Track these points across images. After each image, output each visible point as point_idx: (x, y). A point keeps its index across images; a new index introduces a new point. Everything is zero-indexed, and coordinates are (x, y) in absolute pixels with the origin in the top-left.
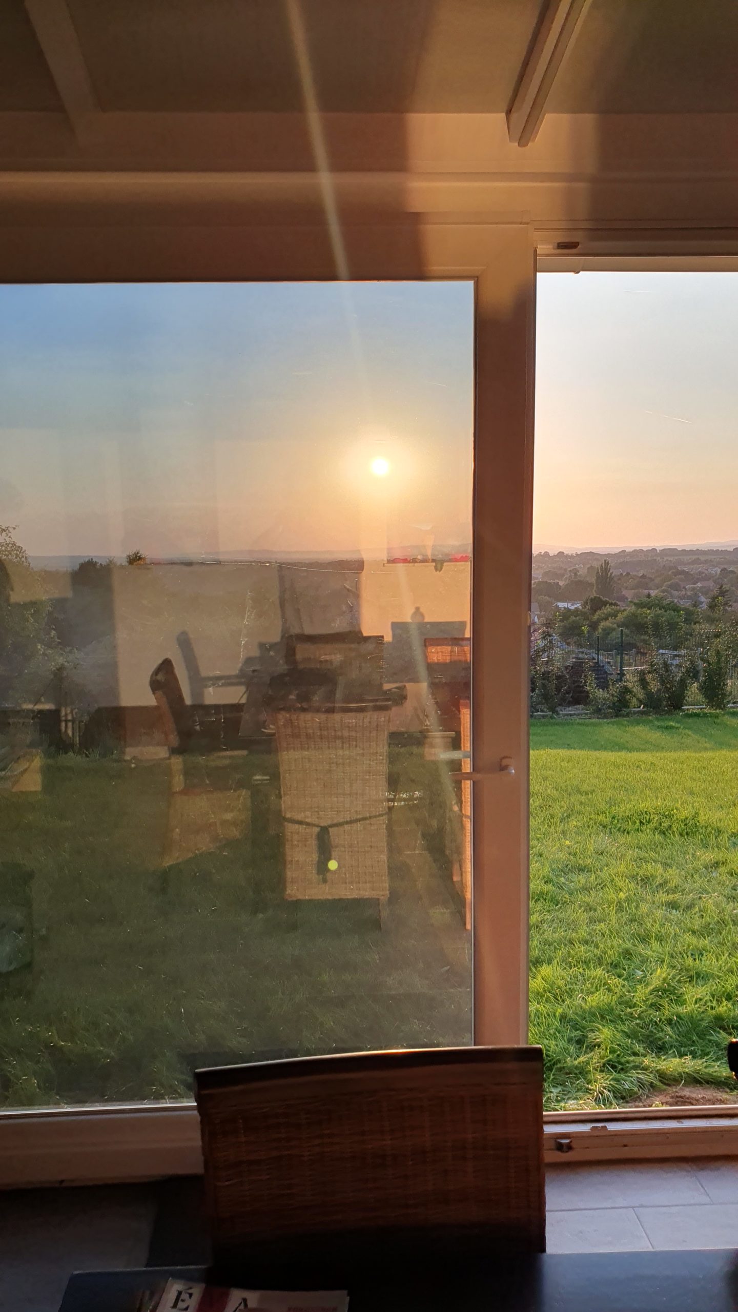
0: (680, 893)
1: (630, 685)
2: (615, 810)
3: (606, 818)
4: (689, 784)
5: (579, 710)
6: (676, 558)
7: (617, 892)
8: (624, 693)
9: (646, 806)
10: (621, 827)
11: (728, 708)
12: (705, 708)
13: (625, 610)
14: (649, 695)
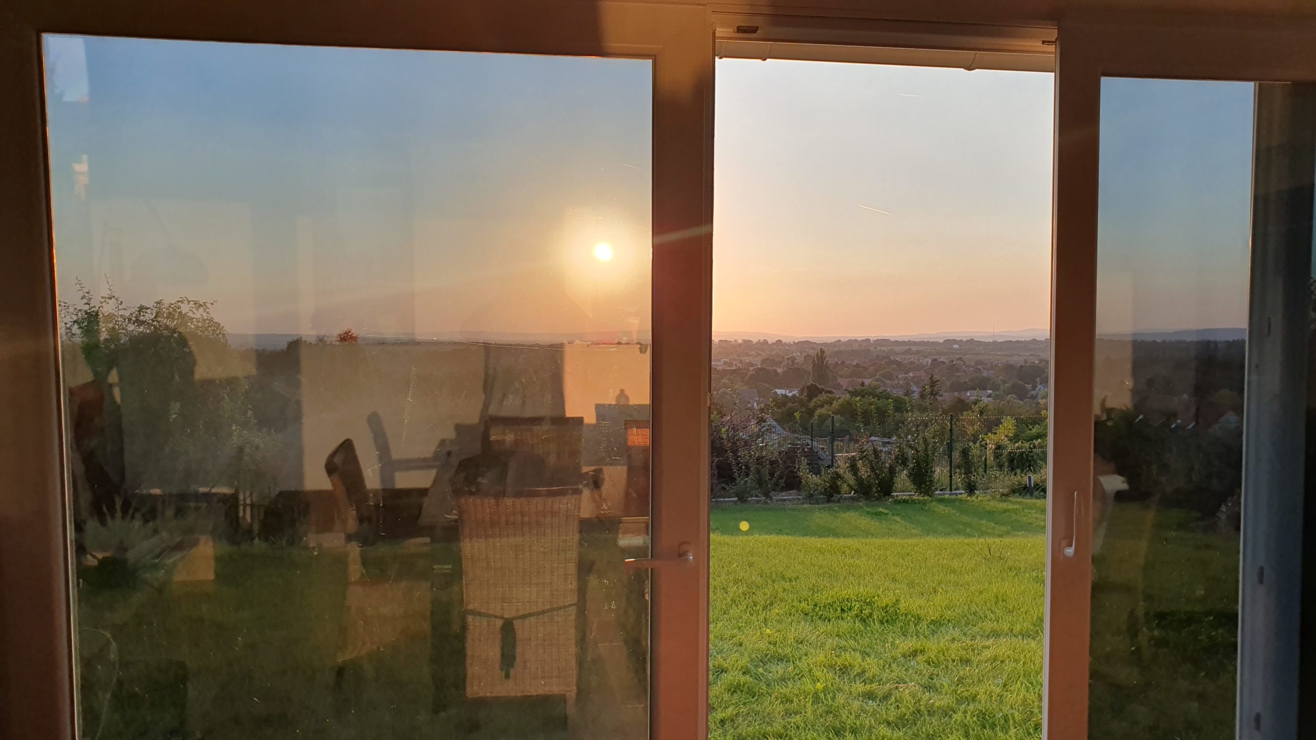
0: (877, 683)
1: (841, 471)
2: (818, 596)
3: (808, 605)
4: (892, 570)
5: (792, 495)
6: (889, 348)
7: (815, 683)
8: (836, 479)
9: (847, 593)
10: (822, 615)
11: (936, 494)
12: (914, 495)
13: (840, 398)
14: (859, 481)
